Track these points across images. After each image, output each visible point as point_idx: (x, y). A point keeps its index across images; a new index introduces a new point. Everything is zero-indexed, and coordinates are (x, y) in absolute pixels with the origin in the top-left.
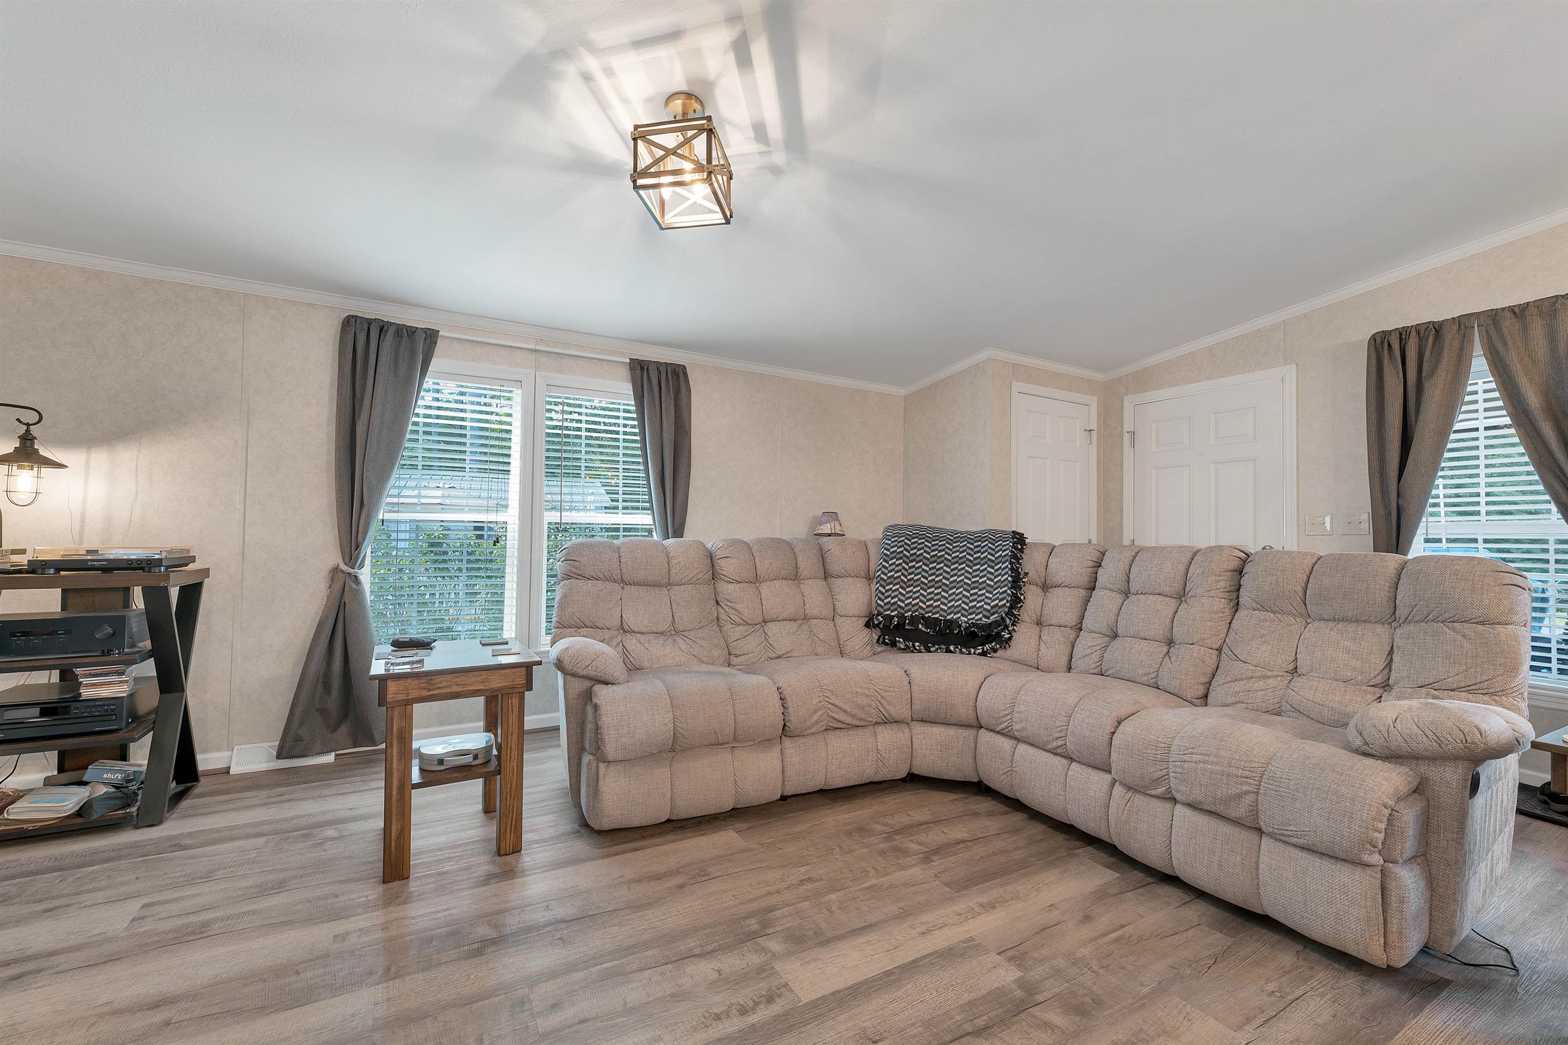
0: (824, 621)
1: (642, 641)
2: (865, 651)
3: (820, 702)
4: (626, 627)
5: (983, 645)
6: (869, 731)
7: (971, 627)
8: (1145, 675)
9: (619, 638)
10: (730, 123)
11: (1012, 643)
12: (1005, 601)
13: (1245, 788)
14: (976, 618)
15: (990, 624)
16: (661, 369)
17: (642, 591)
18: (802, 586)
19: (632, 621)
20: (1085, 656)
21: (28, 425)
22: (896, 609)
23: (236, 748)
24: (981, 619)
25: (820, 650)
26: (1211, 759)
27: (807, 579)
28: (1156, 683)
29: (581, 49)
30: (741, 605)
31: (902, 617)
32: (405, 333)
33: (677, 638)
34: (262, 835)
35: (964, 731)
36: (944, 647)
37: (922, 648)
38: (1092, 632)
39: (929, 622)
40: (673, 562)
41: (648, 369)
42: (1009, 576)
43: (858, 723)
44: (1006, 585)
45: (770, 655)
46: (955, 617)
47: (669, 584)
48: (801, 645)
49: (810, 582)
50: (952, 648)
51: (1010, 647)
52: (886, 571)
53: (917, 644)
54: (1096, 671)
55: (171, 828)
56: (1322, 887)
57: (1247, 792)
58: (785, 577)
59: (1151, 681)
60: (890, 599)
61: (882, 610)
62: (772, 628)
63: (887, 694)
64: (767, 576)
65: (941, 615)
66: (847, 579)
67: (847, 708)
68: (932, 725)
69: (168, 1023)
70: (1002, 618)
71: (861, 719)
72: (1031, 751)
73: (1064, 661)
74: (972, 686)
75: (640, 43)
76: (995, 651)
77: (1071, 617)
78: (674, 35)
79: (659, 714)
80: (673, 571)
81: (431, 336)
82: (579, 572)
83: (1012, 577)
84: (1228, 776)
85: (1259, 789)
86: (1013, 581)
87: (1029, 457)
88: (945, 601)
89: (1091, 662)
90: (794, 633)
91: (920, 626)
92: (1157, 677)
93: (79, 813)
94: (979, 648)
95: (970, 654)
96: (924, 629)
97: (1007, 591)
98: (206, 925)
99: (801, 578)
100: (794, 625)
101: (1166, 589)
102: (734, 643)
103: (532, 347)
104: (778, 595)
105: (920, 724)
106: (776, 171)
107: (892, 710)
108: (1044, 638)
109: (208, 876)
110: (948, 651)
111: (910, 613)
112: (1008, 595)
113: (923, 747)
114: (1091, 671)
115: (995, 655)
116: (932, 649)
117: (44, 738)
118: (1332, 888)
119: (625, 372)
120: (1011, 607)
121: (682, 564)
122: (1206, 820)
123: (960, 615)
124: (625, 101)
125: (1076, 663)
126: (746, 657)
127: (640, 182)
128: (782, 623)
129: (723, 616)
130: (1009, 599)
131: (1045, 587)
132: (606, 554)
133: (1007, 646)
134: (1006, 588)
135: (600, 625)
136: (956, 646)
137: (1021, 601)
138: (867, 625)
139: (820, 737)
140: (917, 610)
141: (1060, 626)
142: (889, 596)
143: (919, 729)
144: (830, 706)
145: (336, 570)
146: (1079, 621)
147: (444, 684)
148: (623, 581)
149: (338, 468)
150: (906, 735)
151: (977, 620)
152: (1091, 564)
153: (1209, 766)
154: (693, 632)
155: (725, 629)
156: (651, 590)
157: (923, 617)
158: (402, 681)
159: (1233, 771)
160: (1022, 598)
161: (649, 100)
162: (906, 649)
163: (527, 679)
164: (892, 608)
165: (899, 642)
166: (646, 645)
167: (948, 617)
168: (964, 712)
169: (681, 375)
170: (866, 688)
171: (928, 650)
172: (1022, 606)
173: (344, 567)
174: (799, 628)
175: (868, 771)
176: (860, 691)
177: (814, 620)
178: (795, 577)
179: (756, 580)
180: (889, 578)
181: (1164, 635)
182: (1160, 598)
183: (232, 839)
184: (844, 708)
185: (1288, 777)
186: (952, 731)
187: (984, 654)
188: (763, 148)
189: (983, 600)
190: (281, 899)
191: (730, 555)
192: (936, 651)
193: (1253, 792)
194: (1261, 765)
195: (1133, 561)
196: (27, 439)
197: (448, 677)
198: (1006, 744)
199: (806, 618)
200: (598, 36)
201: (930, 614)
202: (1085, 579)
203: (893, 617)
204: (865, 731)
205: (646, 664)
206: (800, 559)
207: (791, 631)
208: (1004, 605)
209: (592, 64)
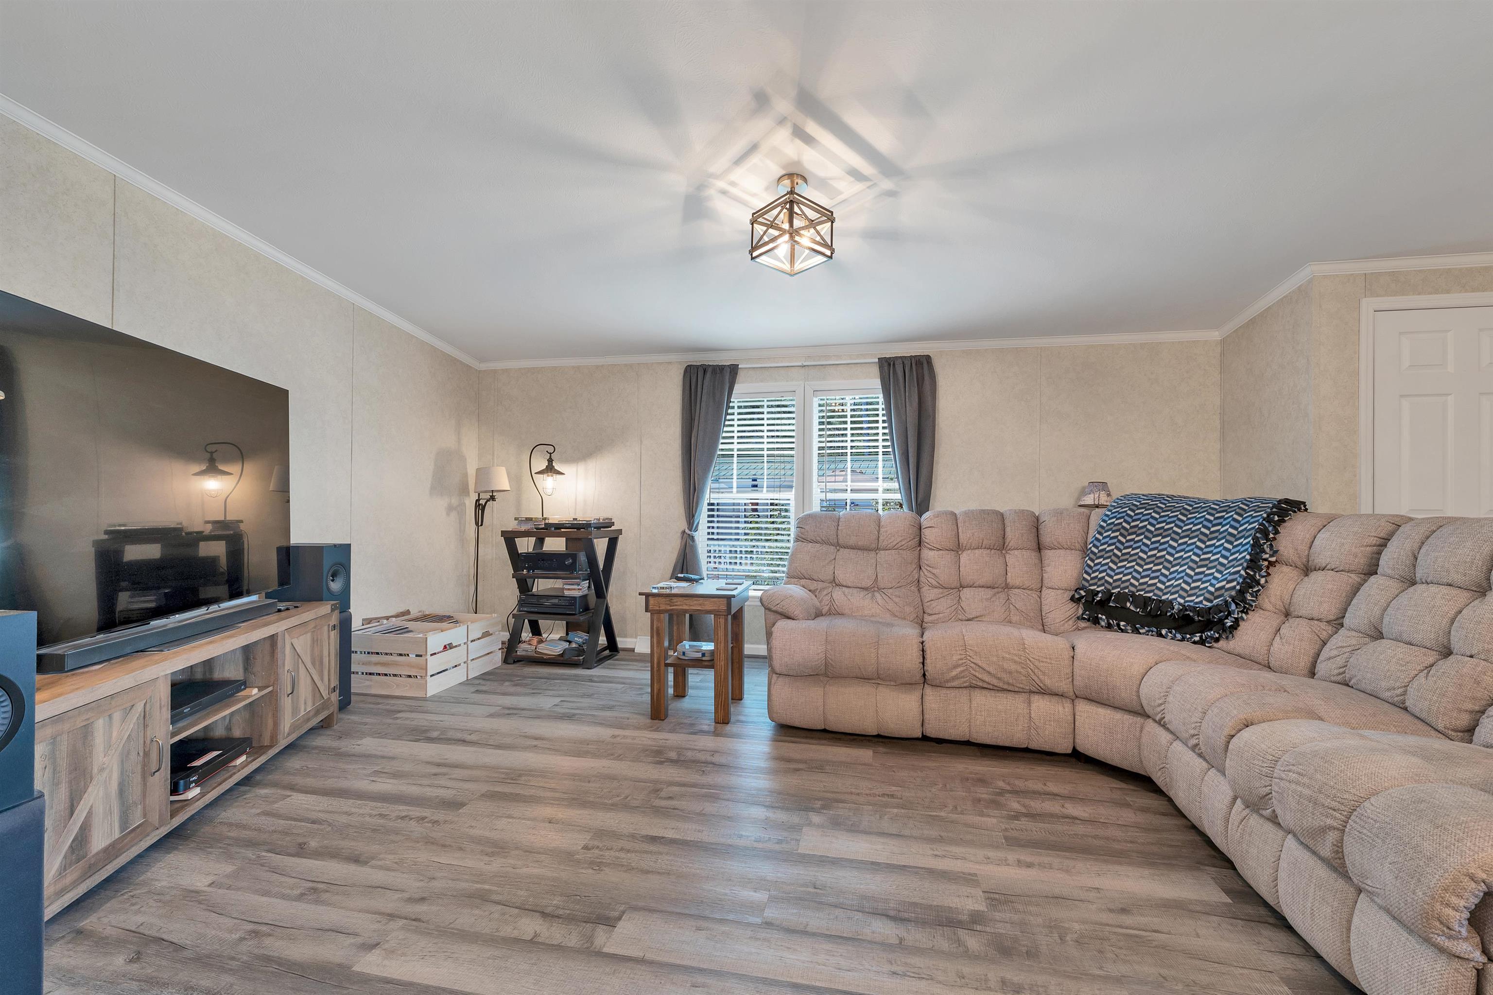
0: (1027, 591)
1: (846, 593)
2: (1066, 625)
3: (962, 659)
4: (837, 581)
5: (1202, 632)
6: (1021, 698)
7: (1186, 610)
8: (1389, 690)
9: (830, 589)
10: (831, 179)
11: (1238, 633)
12: (1235, 583)
13: (1329, 821)
14: (1197, 600)
15: (1210, 608)
16: (906, 362)
17: (852, 554)
18: (1007, 556)
19: (841, 577)
20: (1329, 659)
21: (550, 454)
22: (1102, 585)
23: (639, 637)
24: (1201, 602)
25: (1015, 619)
26: (1305, 780)
27: (1014, 549)
28: (1404, 702)
29: (710, 180)
30: (938, 570)
31: (1108, 595)
32: (719, 370)
33: (877, 594)
34: (624, 683)
35: (1131, 717)
36: (1155, 629)
37: (1129, 628)
38: (1350, 629)
39: (1136, 599)
40: (882, 530)
41: (894, 364)
42: (1249, 554)
43: (1005, 687)
44: (1241, 564)
45: (960, 617)
46: (1171, 598)
47: (877, 549)
48: (993, 611)
49: (1016, 552)
50: (1164, 632)
51: (1233, 636)
52: (1098, 544)
53: (1122, 623)
54: (1339, 678)
55: (596, 672)
56: (1402, 969)
57: (1331, 828)
58: (987, 546)
59: (1396, 699)
60: (1098, 573)
61: (1087, 584)
62: (966, 593)
63: (1042, 664)
64: (969, 546)
65: (1155, 595)
66: (1058, 551)
67: (991, 669)
68: (1098, 705)
69: (535, 746)
70: (1226, 602)
71: (1008, 684)
72: (1181, 748)
73: (1304, 662)
74: (1137, 669)
75: (739, 161)
76: (1217, 640)
77: (1329, 610)
78: (754, 148)
79: (814, 645)
80: (881, 538)
81: (734, 370)
82: (803, 537)
83: (1250, 554)
84: (1315, 803)
85: (1345, 826)
86: (1251, 560)
87: (1401, 396)
88: (1165, 580)
89: (1334, 666)
90: (987, 599)
91: (1128, 604)
92: (1405, 693)
93: (562, 655)
94: (1198, 635)
95: (1183, 640)
96: (1132, 608)
97: (1240, 571)
98: (574, 715)
99: (1008, 548)
100: (990, 592)
101: (1457, 578)
102: (928, 604)
103: (800, 364)
104: (976, 563)
105: (1086, 702)
106: (891, 194)
107: (1048, 682)
108: (1282, 631)
109: (590, 696)
110: (1160, 635)
111: (1119, 589)
112: (1241, 576)
113: (1086, 726)
114: (1333, 678)
115: (1215, 645)
116: (1141, 631)
117: (550, 614)
118: (1411, 972)
119: (876, 370)
120: (1241, 592)
121: (889, 532)
122: (1306, 857)
123: (1177, 595)
124: (754, 195)
125: (1322, 668)
126: (937, 616)
127: (755, 254)
128: (977, 590)
129: (922, 579)
130: (1241, 580)
131: (1307, 570)
132: (825, 523)
133: (1231, 635)
134: (1240, 568)
135: (815, 578)
136: (1170, 630)
137: (1258, 583)
138: (1072, 599)
139: (965, 692)
140: (1127, 587)
141: (1312, 619)
142: (1097, 570)
143: (1084, 708)
144: (972, 665)
145: (684, 532)
146: (1340, 615)
147: (679, 603)
148: (838, 544)
149: (683, 466)
150: (1066, 710)
151: (1197, 603)
152: (1374, 541)
153: (1299, 789)
154: (891, 590)
155: (923, 590)
156: (860, 552)
157: (1133, 595)
158: (657, 598)
159: (1321, 798)
160: (1263, 581)
161: (767, 189)
162: (1109, 627)
163: (727, 607)
164: (1099, 583)
165: (1101, 619)
166: (849, 597)
167: (1163, 598)
168: (1125, 695)
169: (925, 365)
170: (1016, 655)
171: (1136, 631)
172: (1259, 590)
173: (687, 531)
174: (995, 595)
175: (1017, 736)
176: (1007, 656)
177: (1016, 590)
178: (1002, 546)
179: (958, 548)
180: (1100, 551)
181: (1437, 640)
182: (1445, 590)
183: (611, 682)
184: (988, 669)
185: (1375, 818)
186: (1118, 716)
187: (1202, 642)
188: (869, 184)
189: (1157, 577)
190: (608, 714)
191: (933, 525)
192: (1146, 634)
193: (1338, 829)
194: (1356, 799)
195: (1428, 538)
196: (550, 461)
197: (681, 599)
198: (1164, 737)
199: (1007, 587)
200: (716, 167)
201: (1142, 593)
202: (1361, 561)
203: (1098, 592)
204: (1016, 696)
205: (847, 611)
206: (1008, 529)
207: (985, 597)
208: (1234, 587)
209: (721, 184)
